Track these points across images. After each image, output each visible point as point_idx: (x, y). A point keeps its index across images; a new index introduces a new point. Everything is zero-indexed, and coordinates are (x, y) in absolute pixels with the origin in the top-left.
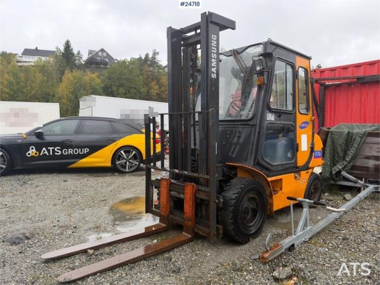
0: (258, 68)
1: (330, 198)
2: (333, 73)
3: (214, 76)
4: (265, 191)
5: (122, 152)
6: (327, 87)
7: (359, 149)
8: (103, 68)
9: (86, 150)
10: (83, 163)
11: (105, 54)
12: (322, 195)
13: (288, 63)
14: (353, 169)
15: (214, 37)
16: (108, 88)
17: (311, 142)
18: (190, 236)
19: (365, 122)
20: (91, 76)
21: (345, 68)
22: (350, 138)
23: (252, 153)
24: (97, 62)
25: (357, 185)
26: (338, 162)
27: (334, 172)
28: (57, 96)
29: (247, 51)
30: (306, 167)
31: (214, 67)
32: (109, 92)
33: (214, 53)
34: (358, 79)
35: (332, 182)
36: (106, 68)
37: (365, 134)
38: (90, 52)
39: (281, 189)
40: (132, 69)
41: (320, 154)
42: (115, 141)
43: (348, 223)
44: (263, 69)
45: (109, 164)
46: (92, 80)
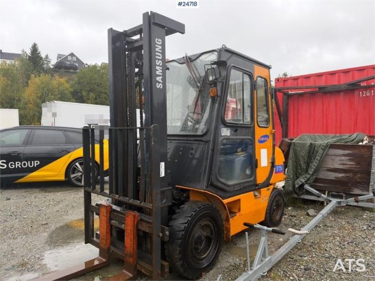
0: (211, 78)
1: (293, 214)
2: (296, 82)
3: (159, 86)
4: (220, 215)
5: (77, 164)
6: (290, 96)
7: (322, 161)
8: (73, 73)
9: (36, 163)
10: (32, 177)
11: (75, 59)
12: (285, 210)
13: (245, 72)
14: (316, 182)
15: (158, 41)
16: (77, 93)
17: (271, 157)
18: (131, 275)
19: (327, 133)
20: (60, 81)
21: (307, 77)
22: (312, 150)
23: (205, 173)
24: (67, 66)
25: (320, 199)
26: (301, 175)
27: (297, 186)
28: (23, 101)
29: (200, 58)
30: (267, 184)
31: (159, 76)
32: (78, 97)
33: (159, 60)
34: (320, 88)
35: (295, 196)
36: (76, 73)
37: (327, 145)
38: (59, 56)
39: (239, 210)
40: (103, 74)
41: (281, 169)
42: (69, 152)
43: (311, 246)
44: (216, 79)
45: (63, 178)
46: (60, 84)
